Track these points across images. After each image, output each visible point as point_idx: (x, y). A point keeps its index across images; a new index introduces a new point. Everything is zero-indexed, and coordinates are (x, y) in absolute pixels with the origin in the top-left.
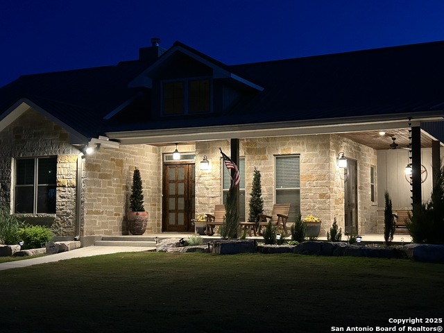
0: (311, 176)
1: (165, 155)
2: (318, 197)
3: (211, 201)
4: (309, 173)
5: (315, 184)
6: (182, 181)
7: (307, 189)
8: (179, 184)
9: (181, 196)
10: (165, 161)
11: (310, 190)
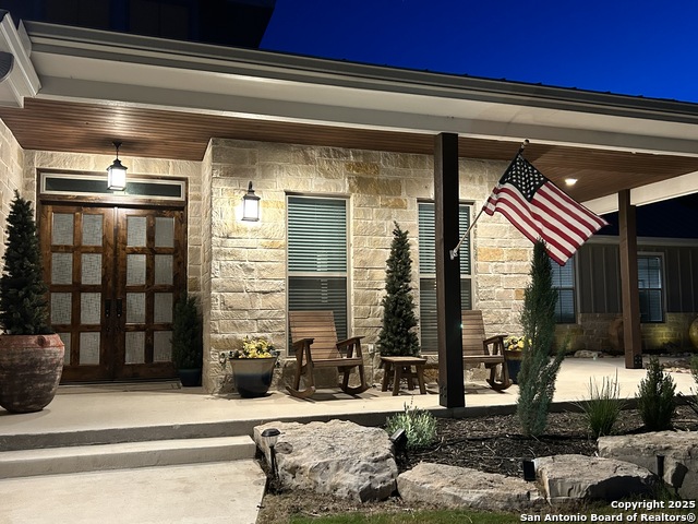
0: (497, 252)
1: (45, 176)
2: (513, 296)
3: (260, 302)
4: (495, 243)
5: (506, 270)
6: (96, 250)
7: (490, 279)
8: (85, 257)
9: (92, 289)
10: (44, 191)
11: (497, 280)
